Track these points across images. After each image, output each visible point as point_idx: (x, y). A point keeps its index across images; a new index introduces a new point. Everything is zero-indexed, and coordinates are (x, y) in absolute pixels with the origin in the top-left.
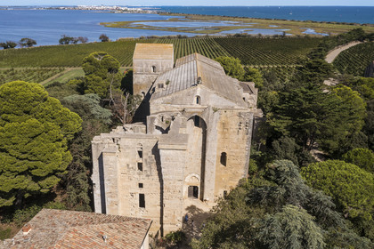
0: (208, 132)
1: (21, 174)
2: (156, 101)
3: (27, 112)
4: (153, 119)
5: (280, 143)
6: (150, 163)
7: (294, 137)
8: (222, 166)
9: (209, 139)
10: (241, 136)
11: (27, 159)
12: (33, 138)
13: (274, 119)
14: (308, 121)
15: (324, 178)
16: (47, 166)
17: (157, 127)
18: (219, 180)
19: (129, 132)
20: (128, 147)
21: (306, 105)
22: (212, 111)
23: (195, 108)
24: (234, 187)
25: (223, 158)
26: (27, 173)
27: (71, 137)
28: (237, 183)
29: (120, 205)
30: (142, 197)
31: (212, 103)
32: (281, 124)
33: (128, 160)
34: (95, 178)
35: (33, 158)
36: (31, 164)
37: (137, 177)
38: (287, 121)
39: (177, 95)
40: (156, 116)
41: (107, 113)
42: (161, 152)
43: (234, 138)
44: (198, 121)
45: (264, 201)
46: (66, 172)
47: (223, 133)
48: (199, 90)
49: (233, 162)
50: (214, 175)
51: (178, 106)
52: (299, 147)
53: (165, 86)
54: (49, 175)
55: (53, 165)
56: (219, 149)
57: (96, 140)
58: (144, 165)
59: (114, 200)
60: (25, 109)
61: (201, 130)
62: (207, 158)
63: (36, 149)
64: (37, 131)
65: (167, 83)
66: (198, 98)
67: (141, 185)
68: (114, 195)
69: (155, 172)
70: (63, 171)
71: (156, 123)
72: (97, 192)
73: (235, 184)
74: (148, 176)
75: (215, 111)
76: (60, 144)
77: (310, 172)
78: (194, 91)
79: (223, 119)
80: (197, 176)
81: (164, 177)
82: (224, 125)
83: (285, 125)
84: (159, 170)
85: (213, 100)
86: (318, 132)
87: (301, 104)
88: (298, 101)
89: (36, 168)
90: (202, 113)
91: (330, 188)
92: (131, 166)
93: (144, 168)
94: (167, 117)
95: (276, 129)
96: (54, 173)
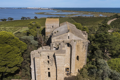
0: (72, 49)
1: (4, 66)
5: (97, 52)
6: (52, 61)
7: (101, 50)
8: (77, 60)
9: (73, 51)
10: (84, 50)
11: (6, 60)
12: (8, 52)
14: (106, 44)
15: (115, 65)
16: (13, 63)
17: (54, 47)
18: (76, 65)
19: (44, 49)
21: (105, 39)
22: (73, 41)
23: (67, 40)
24: (82, 68)
25: (78, 58)
27: (23, 51)
28: (83, 66)
29: (41, 76)
30: (49, 73)
31: (73, 39)
33: (44, 60)
34: (32, 66)
35: (8, 60)
36: (7, 62)
37: (47, 66)
38: (99, 44)
40: (54, 43)
41: (37, 42)
43: (81, 51)
44: (69, 45)
45: (95, 75)
46: (21, 65)
47: (78, 49)
48: (69, 34)
49: (81, 59)
50: (74, 64)
51: (62, 40)
52: (103, 53)
53: (57, 33)
54: (14, 66)
55: (16, 63)
56: (76, 54)
57: (32, 53)
58: (50, 61)
59: (39, 74)
60: (6, 42)
61: (70, 48)
62: (72, 58)
63: (9, 57)
64: (10, 50)
65: (57, 32)
66: (68, 37)
67: (49, 69)
69: (54, 64)
70: (19, 65)
72: (33, 72)
73: (82, 67)
74: (51, 65)
75: (75, 41)
76: (19, 54)
77: (110, 63)
79: (77, 44)
80: (69, 64)
81: (57, 66)
82: (78, 46)
83: (98, 46)
84: (56, 63)
85: (74, 37)
87: (104, 38)
88: (103, 38)
89: (9, 64)
90: (70, 42)
91: (118, 69)
92: (45, 62)
93: (50, 63)
94: (57, 43)
95: (95, 47)
96: (16, 65)
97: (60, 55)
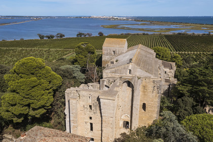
0: (135, 91)
1: (25, 106)
2: (106, 71)
3: (33, 74)
4: (104, 81)
5: (183, 100)
6: (96, 106)
7: (192, 97)
8: (143, 111)
9: (135, 94)
10: (154, 94)
11: (28, 98)
12: (33, 87)
13: (181, 85)
14: (202, 88)
16: (39, 103)
17: (106, 86)
18: (141, 119)
19: (91, 88)
20: (84, 96)
21: (201, 78)
22: (137, 79)
23: (127, 76)
24: (150, 124)
25: (144, 106)
26: (29, 105)
27: (55, 88)
28: (152, 122)
29: (79, 128)
30: (91, 124)
31: (138, 74)
32: (184, 89)
33: (84, 103)
34: (66, 112)
35: (32, 98)
36: (31, 101)
37: (89, 113)
38: (189, 87)
39: (118, 68)
40: (105, 79)
41: (83, 76)
42: (101, 100)
43: (151, 95)
44: (129, 84)
46: (50, 107)
47: (144, 92)
48: (130, 66)
49: (149, 109)
50: (138, 116)
51: (119, 75)
52: (195, 103)
53: (115, 63)
54: (40, 108)
55: (42, 103)
56: (141, 101)
57: (68, 91)
58: (92, 107)
59: (75, 125)
60: (32, 72)
61: (131, 89)
62: (134, 105)
63: (33, 94)
64: (35, 84)
65: (117, 61)
66: (130, 70)
67: (91, 118)
68: (75, 122)
69: (99, 111)
70: (48, 107)
71: (105, 83)
72: (67, 119)
73: (151, 122)
74: (94, 113)
75: (139, 78)
76: (48, 91)
78: (128, 66)
79: (144, 83)
80: (128, 116)
81: (102, 114)
82: (144, 87)
83: (187, 89)
84: (100, 110)
85: (139, 72)
86: (207, 95)
87: (197, 77)
88: (195, 76)
89: (33, 103)
90: (131, 79)
92: (85, 107)
93: (93, 108)
94: (111, 80)
95: (181, 92)
96: (43, 107)
97: (106, 98)
